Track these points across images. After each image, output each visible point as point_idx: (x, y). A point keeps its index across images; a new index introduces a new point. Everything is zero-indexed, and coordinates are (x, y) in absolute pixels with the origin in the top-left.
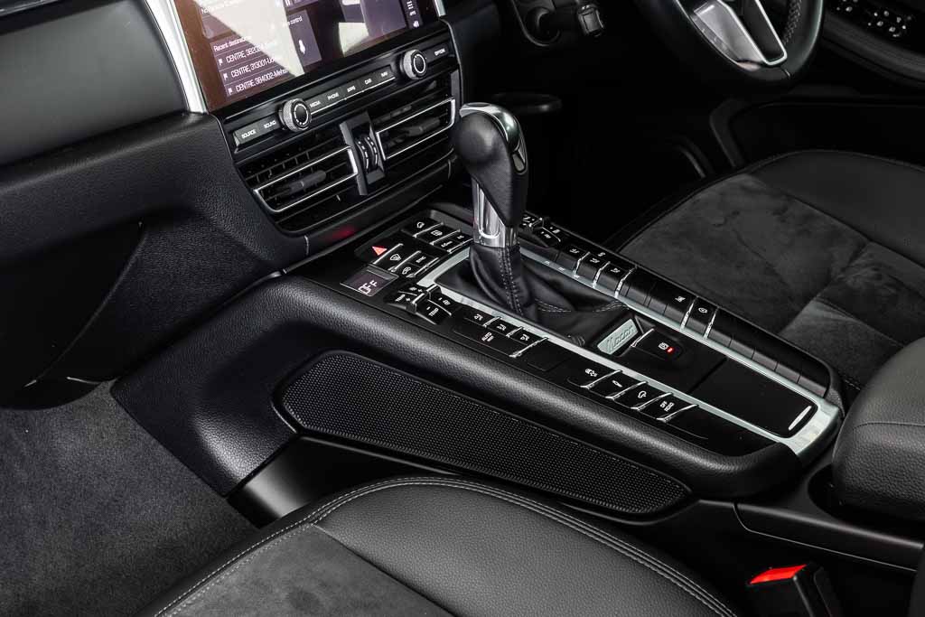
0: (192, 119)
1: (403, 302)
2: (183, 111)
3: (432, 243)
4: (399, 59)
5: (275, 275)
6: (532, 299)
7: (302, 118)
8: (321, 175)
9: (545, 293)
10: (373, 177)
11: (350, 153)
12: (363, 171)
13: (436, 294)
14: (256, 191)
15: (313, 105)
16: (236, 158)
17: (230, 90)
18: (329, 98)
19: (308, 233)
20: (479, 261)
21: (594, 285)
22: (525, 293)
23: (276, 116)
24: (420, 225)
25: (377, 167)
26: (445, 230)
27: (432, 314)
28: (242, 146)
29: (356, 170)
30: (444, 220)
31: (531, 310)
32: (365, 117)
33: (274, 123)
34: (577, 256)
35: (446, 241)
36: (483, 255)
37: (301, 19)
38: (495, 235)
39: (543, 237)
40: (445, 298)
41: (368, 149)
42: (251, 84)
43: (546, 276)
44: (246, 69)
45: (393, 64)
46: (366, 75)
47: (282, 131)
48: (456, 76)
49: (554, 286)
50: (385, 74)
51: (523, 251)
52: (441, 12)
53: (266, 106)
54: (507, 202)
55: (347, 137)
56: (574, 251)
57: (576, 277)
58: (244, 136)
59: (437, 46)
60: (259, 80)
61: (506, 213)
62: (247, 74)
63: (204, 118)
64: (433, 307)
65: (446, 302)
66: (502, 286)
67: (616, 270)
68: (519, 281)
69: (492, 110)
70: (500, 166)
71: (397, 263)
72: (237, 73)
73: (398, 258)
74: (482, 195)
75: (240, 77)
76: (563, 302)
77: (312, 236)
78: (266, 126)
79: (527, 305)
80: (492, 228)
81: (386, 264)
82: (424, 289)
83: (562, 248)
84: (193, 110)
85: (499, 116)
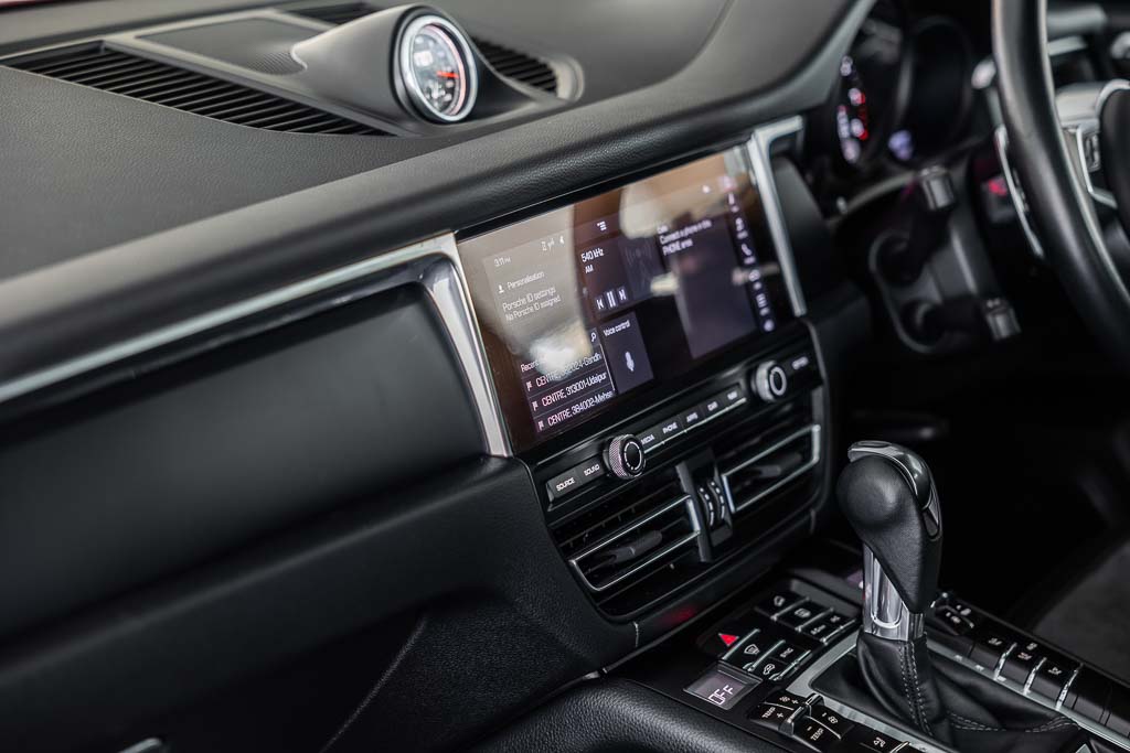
0: (493, 466)
1: (773, 718)
2: (482, 455)
3: (799, 629)
4: (750, 374)
5: (592, 676)
6: (944, 712)
7: (634, 459)
8: (656, 537)
9: (959, 702)
10: (719, 537)
11: (691, 505)
12: (707, 529)
13: (818, 708)
14: (574, 562)
15: (644, 441)
16: (549, 517)
17: (541, 424)
18: (665, 430)
19: (637, 618)
20: (870, 658)
21: (1026, 691)
22: (934, 704)
23: (599, 458)
24: (779, 601)
25: (724, 522)
26: (814, 608)
27: (815, 737)
28: (556, 501)
29: (697, 527)
30: (809, 594)
31: (943, 728)
32: (709, 454)
33: (596, 468)
34: (999, 651)
35: (817, 624)
36: (876, 648)
37: (627, 324)
38: (894, 624)
39: (949, 621)
40: (831, 713)
41: (712, 499)
42: (566, 414)
43: (959, 677)
44: (560, 394)
45: (742, 382)
46: (709, 398)
47: (607, 478)
48: (818, 396)
49: (969, 692)
50: (732, 396)
51: (932, 645)
52: (799, 309)
53: (585, 446)
54: (914, 578)
55: (685, 484)
56: (994, 641)
57: (997, 677)
58: (559, 488)
59: (797, 356)
60: (577, 409)
61: (912, 594)
62: (561, 401)
63: (509, 464)
64: (816, 727)
65: (833, 720)
66: (903, 694)
67: (1056, 671)
68: (926, 686)
69: (891, 452)
70: (906, 530)
71: (754, 658)
72: (549, 400)
73: (755, 651)
74: (877, 566)
75: (554, 404)
76: (984, 715)
77: (644, 622)
78: (587, 473)
79: (936, 721)
80: (890, 612)
81: (740, 659)
82: (801, 700)
83: (978, 637)
84: (493, 452)
85: (903, 459)
